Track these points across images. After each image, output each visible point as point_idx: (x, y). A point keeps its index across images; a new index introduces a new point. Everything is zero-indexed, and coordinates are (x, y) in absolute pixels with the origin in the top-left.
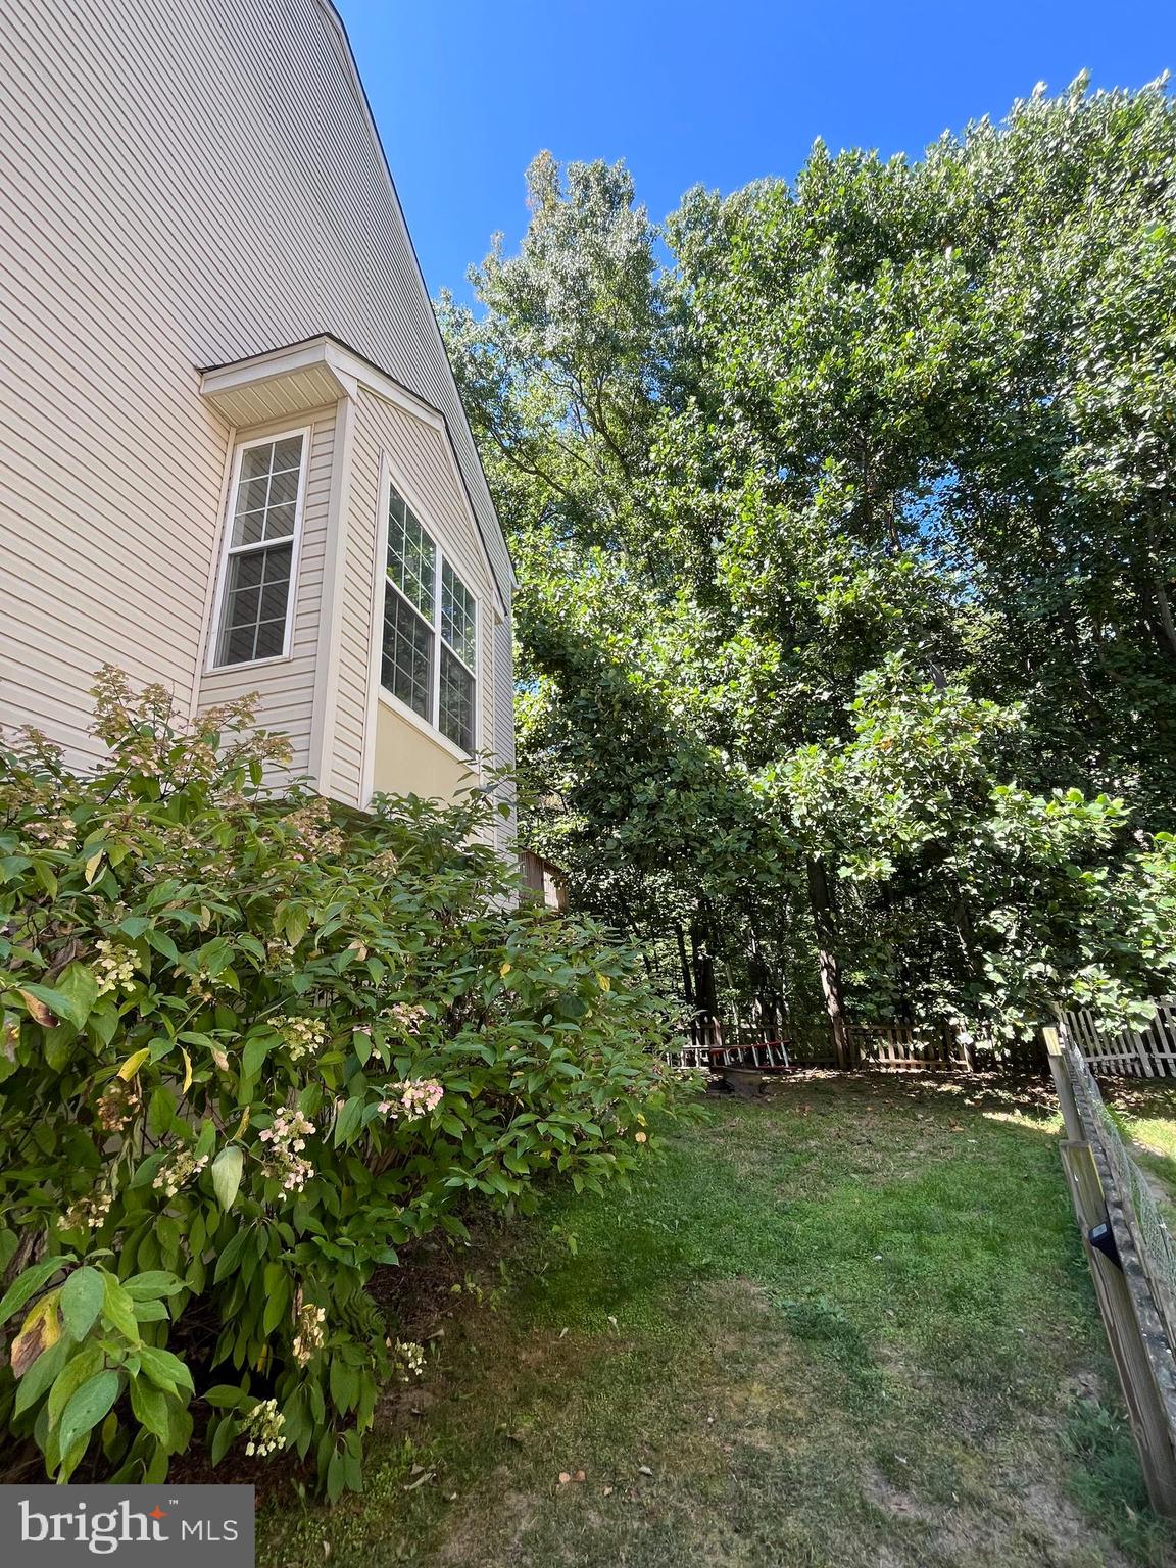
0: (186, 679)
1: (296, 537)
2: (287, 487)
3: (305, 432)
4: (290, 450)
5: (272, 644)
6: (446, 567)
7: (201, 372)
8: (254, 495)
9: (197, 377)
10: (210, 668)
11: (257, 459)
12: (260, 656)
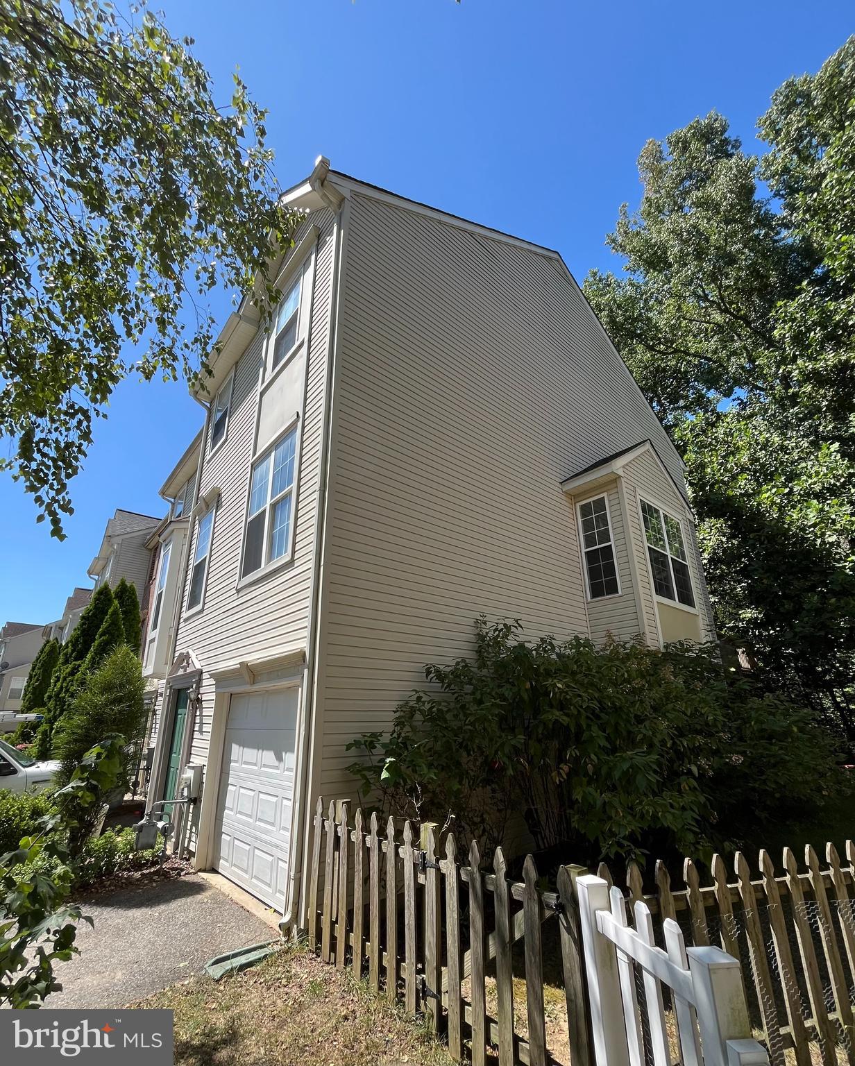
0: (582, 606)
1: (612, 542)
2: (603, 520)
3: (605, 495)
4: (600, 504)
5: (613, 588)
6: (665, 516)
7: (561, 483)
8: (587, 526)
9: (560, 486)
10: (589, 600)
11: (585, 510)
12: (608, 594)
